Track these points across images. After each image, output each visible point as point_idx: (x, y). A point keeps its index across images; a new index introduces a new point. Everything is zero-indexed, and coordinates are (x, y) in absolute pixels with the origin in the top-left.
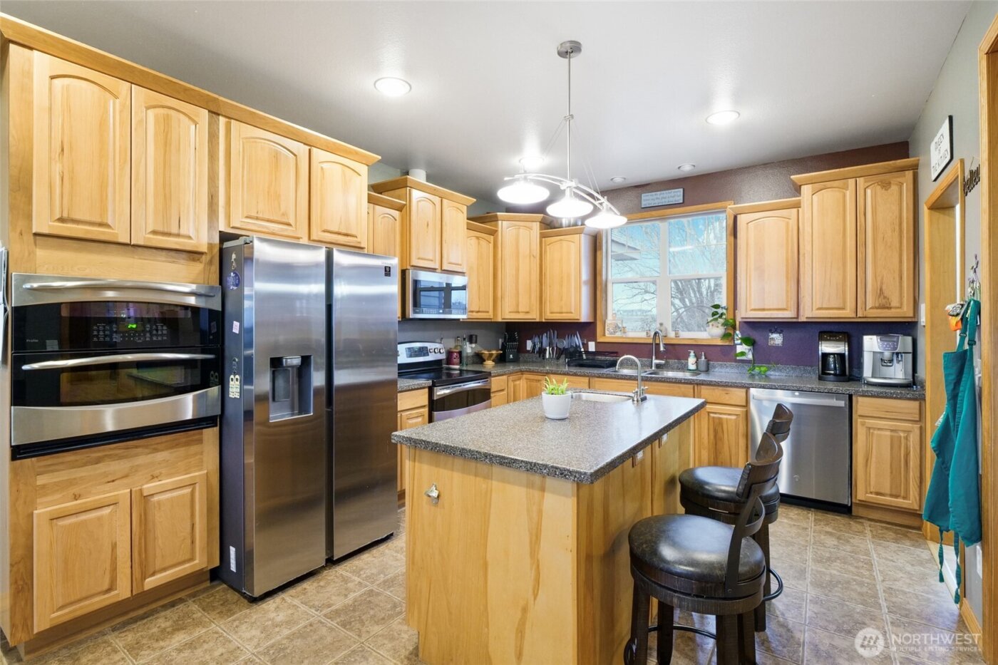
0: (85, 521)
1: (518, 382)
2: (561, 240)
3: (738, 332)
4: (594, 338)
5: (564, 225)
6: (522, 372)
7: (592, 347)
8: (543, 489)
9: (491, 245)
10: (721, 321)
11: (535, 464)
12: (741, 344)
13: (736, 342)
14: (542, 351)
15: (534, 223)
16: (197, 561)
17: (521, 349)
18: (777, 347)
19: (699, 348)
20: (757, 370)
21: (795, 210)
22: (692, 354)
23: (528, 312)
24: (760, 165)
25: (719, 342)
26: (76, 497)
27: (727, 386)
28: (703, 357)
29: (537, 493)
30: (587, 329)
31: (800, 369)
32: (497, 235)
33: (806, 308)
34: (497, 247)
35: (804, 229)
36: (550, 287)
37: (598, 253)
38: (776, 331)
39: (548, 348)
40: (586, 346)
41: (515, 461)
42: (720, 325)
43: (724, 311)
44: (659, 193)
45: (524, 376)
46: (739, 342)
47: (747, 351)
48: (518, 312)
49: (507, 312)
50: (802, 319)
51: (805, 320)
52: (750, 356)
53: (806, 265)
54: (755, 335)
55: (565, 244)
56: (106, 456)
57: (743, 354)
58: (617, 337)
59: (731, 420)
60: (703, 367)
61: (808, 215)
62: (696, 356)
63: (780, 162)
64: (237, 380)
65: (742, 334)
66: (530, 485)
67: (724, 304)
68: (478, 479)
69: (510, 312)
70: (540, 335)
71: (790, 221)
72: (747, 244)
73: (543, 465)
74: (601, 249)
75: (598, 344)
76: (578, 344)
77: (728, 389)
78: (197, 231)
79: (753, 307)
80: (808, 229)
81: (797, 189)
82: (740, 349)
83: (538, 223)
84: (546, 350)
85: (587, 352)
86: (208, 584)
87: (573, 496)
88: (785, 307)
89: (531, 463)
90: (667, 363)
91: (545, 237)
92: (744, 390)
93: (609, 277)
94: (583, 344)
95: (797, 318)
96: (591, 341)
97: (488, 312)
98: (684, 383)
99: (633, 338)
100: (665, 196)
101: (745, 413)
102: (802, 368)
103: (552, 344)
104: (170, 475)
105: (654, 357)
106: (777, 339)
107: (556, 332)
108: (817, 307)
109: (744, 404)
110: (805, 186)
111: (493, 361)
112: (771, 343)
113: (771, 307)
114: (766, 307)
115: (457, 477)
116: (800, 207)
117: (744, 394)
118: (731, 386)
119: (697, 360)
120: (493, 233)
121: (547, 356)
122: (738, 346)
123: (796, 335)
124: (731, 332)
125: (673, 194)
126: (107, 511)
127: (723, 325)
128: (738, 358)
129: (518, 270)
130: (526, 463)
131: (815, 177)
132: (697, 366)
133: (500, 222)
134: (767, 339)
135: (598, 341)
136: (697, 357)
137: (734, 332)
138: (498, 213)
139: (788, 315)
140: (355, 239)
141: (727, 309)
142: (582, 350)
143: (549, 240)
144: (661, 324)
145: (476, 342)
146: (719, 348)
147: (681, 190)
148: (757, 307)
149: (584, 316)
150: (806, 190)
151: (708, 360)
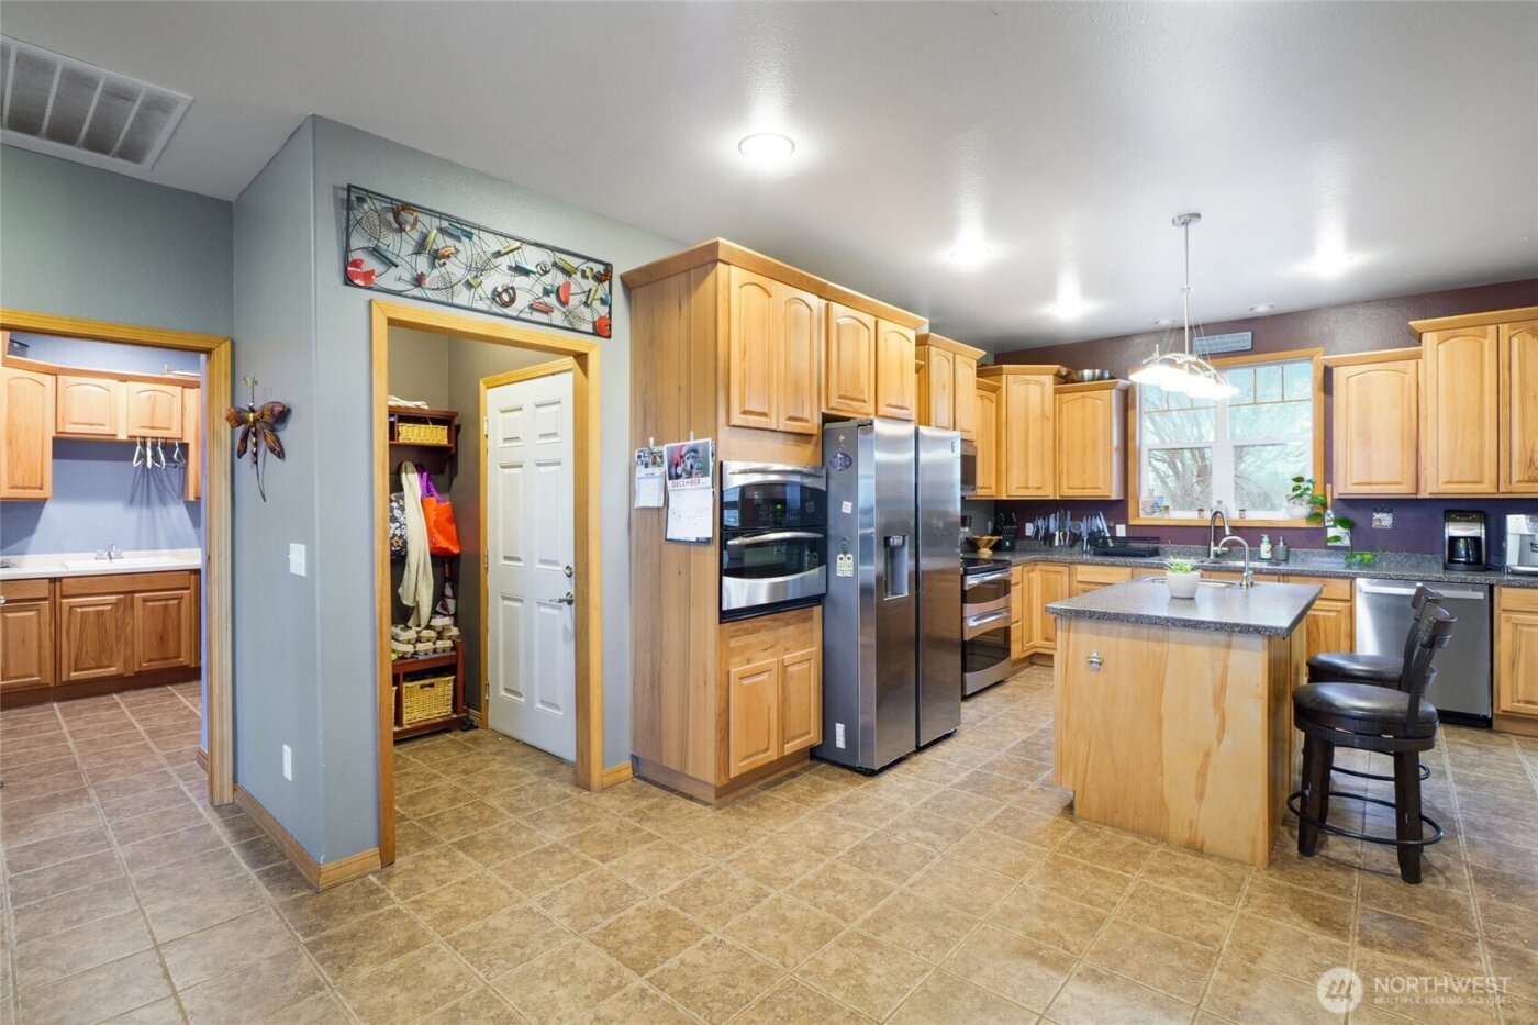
0: (755, 684)
1: (1031, 575)
2: (1084, 397)
3: (1329, 511)
4: (1124, 519)
5: (1086, 378)
6: (1035, 562)
7: (1121, 531)
8: (1229, 646)
9: (994, 405)
10: (1306, 498)
11: (1226, 624)
12: (1334, 526)
13: (1327, 524)
14: (1049, 537)
15: (1047, 377)
16: (811, 735)
17: (1020, 534)
18: (1384, 531)
19: (1275, 532)
20: (1358, 557)
21: (1414, 362)
22: (1266, 539)
23: (1039, 488)
24: (1360, 302)
25: (1304, 524)
26: (749, 661)
27: (1325, 576)
28: (1282, 543)
29: (1221, 652)
30: (1115, 509)
31: (1417, 558)
32: (1001, 393)
33: (1429, 480)
34: (1001, 408)
35: (1426, 388)
36: (1068, 455)
37: (1130, 413)
38: (1382, 510)
39: (1057, 533)
40: (1112, 530)
41: (1202, 622)
42: (1304, 503)
43: (1311, 486)
44: (1217, 337)
45: (1038, 567)
46: (1331, 523)
47: (1342, 535)
48: (1027, 488)
49: (1013, 487)
50: (1423, 495)
51: (1428, 496)
52: (1347, 542)
53: (1429, 430)
54: (1355, 516)
55: (1089, 401)
56: (764, 626)
57: (1337, 538)
58: (1158, 519)
59: (1329, 617)
60: (1281, 556)
61: (1431, 369)
62: (1270, 542)
63: (1388, 299)
64: (849, 559)
65: (1335, 515)
66: (1214, 644)
67: (1308, 475)
68: (1151, 643)
69: (1019, 488)
70: (1046, 516)
71: (1407, 376)
72: (1347, 403)
73: (1234, 624)
74: (1134, 407)
75: (1129, 527)
76: (1101, 527)
77: (1325, 580)
78: (812, 414)
79: (1355, 481)
80: (1432, 386)
81: (1417, 338)
82: (1331, 533)
83: (1052, 376)
84: (1054, 535)
85: (1114, 538)
86: (808, 762)
87: (1264, 649)
88: (1399, 480)
89: (1221, 624)
90: (1230, 551)
91: (1060, 393)
92: (1348, 581)
93: (1144, 442)
94: (1109, 528)
95: (1416, 494)
96: (1119, 523)
97: (990, 488)
98: (1266, 574)
99: (1180, 520)
100: (1226, 340)
101: (1348, 610)
102: (1419, 555)
103: (1065, 527)
104: (796, 649)
105: (1212, 543)
106: (1384, 520)
107: (1069, 513)
108: (1445, 480)
109: (1348, 598)
110: (1428, 334)
111: (991, 549)
112: (1375, 524)
113: (1381, 481)
114: (1374, 481)
115: (1124, 643)
116: (1420, 358)
117: (1348, 587)
118: (1330, 577)
119: (1273, 547)
120: (995, 390)
121: (1057, 543)
122: (1329, 530)
123: (1410, 515)
124: (1321, 512)
125: (1237, 339)
126: (765, 676)
127: (1309, 502)
128: (1329, 544)
129: (1027, 435)
130: (1215, 623)
131: (1442, 323)
132: (1273, 553)
133: (1004, 376)
134: (1371, 520)
135: (1131, 523)
136: (1273, 543)
137: (1325, 511)
138: (1004, 366)
139: (1404, 489)
140: (905, 411)
141: (1314, 484)
142: (1108, 535)
143: (1066, 397)
144: (1220, 502)
145: (970, 526)
146: (1303, 532)
147: (1250, 333)
148: (1360, 481)
149: (1115, 495)
150: (1428, 338)
151: (1288, 547)
